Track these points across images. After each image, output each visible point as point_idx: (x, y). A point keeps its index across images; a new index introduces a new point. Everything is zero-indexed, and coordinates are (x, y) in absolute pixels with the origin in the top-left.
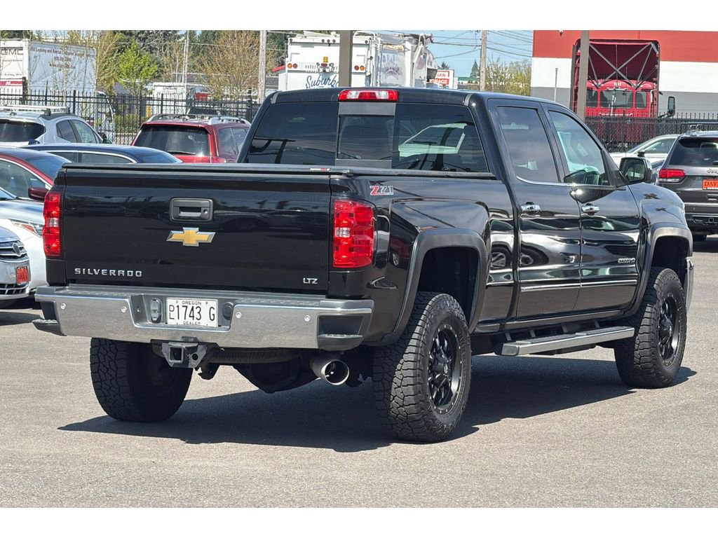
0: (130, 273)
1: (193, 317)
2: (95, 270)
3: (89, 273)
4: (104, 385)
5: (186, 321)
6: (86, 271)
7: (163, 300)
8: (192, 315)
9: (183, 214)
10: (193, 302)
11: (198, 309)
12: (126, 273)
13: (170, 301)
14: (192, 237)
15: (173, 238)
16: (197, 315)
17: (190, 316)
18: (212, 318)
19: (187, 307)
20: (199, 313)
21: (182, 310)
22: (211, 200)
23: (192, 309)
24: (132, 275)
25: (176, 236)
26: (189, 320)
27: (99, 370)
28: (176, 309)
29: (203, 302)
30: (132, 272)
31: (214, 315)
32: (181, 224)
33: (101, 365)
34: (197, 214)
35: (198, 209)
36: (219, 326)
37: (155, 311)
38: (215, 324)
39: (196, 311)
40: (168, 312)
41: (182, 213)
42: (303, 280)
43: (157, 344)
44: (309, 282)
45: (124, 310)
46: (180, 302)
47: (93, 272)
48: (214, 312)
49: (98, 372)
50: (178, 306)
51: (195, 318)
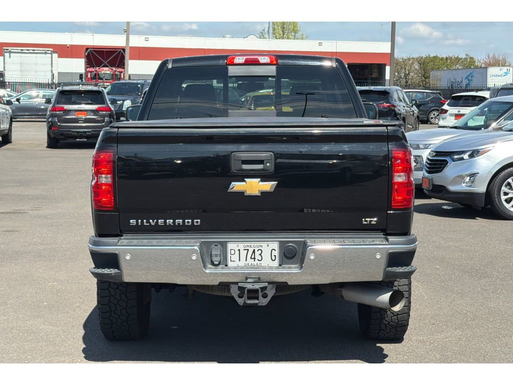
0: (188, 222)
1: (254, 258)
2: (151, 221)
3: (145, 224)
4: (113, 314)
5: (247, 262)
6: (142, 222)
7: (224, 245)
8: (253, 257)
9: (245, 167)
10: (254, 245)
11: (260, 252)
12: (184, 222)
13: (230, 246)
14: (254, 187)
15: (234, 189)
16: (258, 257)
17: (251, 258)
18: (274, 259)
19: (248, 250)
20: (260, 255)
21: (243, 253)
22: (271, 153)
23: (254, 251)
24: (190, 224)
25: (237, 186)
26: (250, 261)
27: (109, 302)
28: (237, 252)
29: (264, 245)
30: (190, 221)
31: (275, 256)
32: (242, 176)
33: (112, 298)
34: (260, 167)
35: (261, 162)
36: (280, 265)
37: (216, 255)
38: (276, 264)
39: (257, 253)
40: (229, 255)
41: (243, 166)
42: (362, 221)
43: (225, 286)
44: (368, 222)
45: (194, 258)
46: (241, 246)
47: (150, 223)
48: (276, 253)
49: (108, 304)
50: (239, 250)
51: (256, 260)
